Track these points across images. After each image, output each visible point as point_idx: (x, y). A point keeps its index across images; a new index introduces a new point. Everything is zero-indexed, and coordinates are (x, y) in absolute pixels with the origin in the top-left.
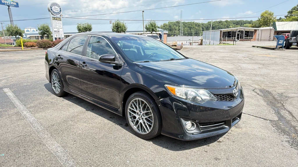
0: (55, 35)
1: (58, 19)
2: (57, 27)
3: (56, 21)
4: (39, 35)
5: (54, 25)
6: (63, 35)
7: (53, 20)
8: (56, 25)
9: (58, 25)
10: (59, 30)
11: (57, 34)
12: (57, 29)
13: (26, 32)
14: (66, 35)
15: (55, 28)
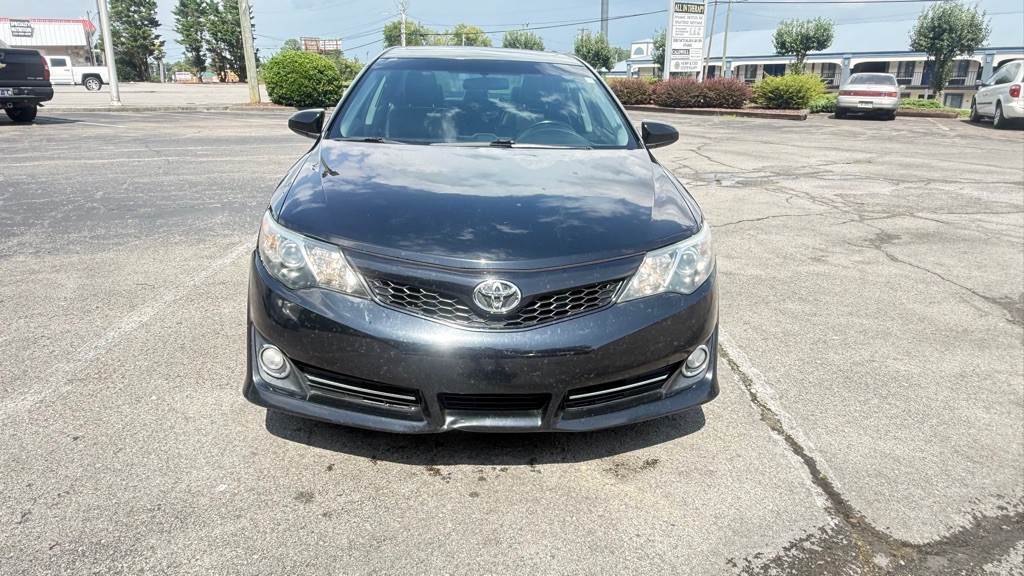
0: (673, 62)
1: (692, 8)
2: (686, 35)
3: (686, 15)
4: (652, 65)
5: (674, 30)
6: (700, 63)
7: (676, 14)
8: (684, 31)
9: (688, 29)
10: (690, 45)
11: (680, 62)
12: (682, 43)
13: (634, 57)
14: (747, 66)
15: (676, 41)
